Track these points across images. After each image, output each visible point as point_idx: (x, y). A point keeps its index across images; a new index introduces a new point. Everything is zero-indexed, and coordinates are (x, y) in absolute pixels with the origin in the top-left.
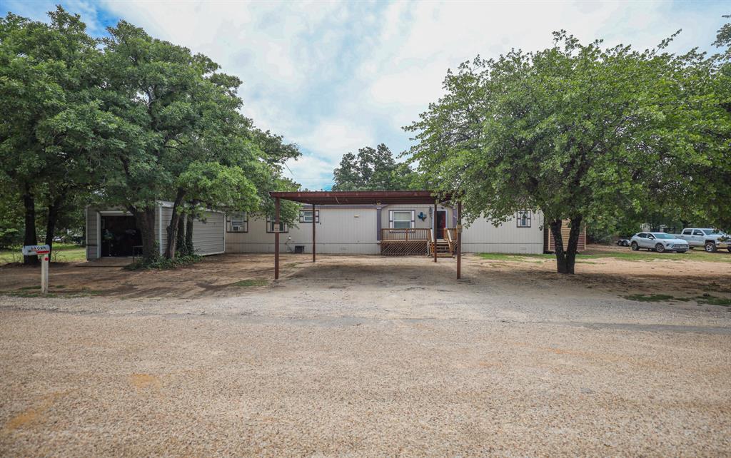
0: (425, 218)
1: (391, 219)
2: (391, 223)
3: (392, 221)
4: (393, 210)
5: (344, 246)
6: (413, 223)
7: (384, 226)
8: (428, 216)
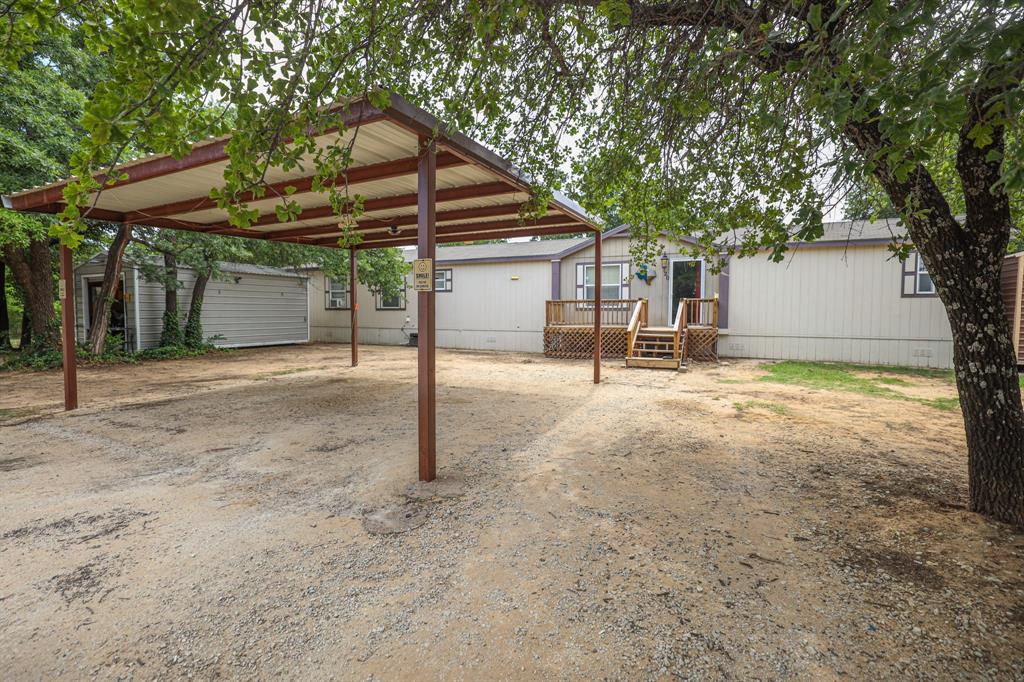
0: (653, 278)
1: (580, 283)
2: (580, 290)
3: (582, 286)
4: (584, 264)
5: (492, 335)
6: (626, 290)
7: (567, 294)
8: (660, 273)
